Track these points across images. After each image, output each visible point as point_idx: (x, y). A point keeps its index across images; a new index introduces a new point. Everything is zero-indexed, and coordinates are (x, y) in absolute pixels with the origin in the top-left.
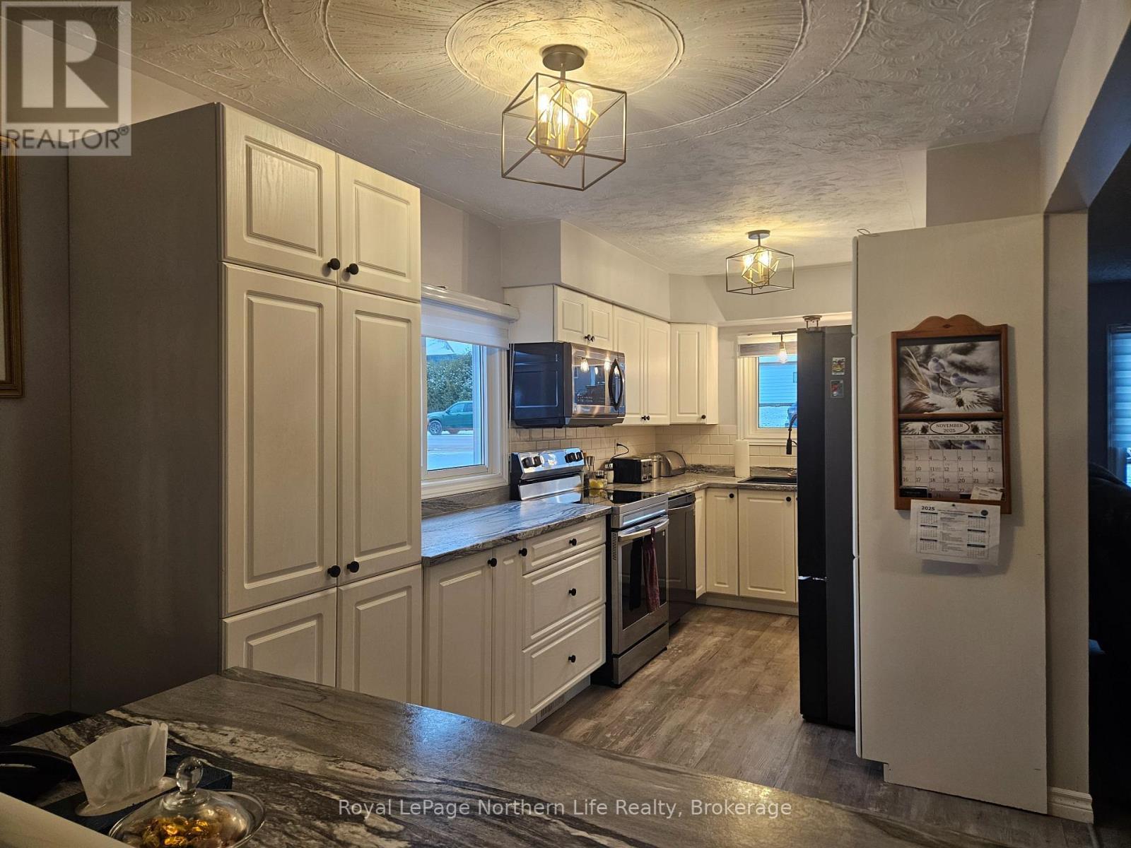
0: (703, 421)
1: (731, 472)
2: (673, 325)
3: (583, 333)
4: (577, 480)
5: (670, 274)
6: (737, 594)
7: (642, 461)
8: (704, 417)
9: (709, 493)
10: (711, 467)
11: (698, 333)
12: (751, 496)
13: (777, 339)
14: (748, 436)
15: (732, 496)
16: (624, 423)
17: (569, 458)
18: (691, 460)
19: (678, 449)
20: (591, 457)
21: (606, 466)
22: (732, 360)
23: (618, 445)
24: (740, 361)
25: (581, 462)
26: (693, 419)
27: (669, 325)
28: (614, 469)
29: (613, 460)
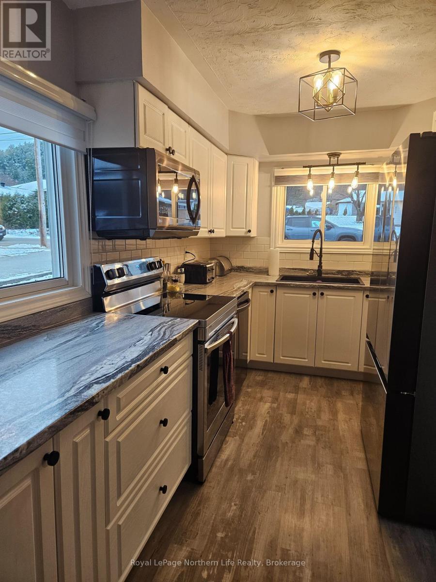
0: (249, 234)
1: (265, 272)
2: (229, 156)
3: (164, 144)
4: (158, 285)
5: (229, 111)
6: (272, 362)
7: (207, 266)
8: (249, 231)
9: (254, 289)
10: (249, 268)
11: (248, 164)
12: (285, 291)
13: (306, 172)
14: (278, 246)
15: (272, 291)
16: (199, 235)
17: (150, 267)
18: (236, 263)
19: (227, 254)
20: (168, 264)
21: (179, 271)
22: (269, 188)
23: (186, 252)
24: (274, 189)
25: (161, 270)
26: (241, 232)
27: (226, 156)
28: (185, 272)
29: (184, 265)
